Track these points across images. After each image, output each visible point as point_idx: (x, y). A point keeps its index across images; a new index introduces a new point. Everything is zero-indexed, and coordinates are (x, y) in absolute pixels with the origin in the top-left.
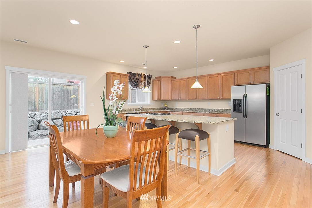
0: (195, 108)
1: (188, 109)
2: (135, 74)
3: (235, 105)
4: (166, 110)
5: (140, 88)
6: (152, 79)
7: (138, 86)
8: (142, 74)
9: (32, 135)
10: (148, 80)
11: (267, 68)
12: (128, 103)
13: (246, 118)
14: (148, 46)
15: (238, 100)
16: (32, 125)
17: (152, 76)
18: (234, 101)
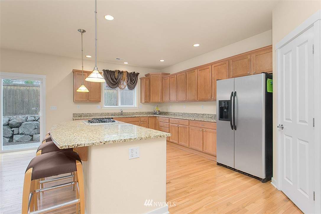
0: (188, 113)
1: (181, 113)
2: (114, 72)
3: (221, 109)
4: (158, 115)
5: (121, 88)
6: (139, 77)
7: (118, 86)
8: (122, 72)
9: (35, 138)
10: (133, 78)
11: (269, 49)
12: (105, 106)
13: (236, 130)
14: (84, 31)
15: (225, 101)
16: (35, 128)
17: (139, 74)
18: (220, 102)
